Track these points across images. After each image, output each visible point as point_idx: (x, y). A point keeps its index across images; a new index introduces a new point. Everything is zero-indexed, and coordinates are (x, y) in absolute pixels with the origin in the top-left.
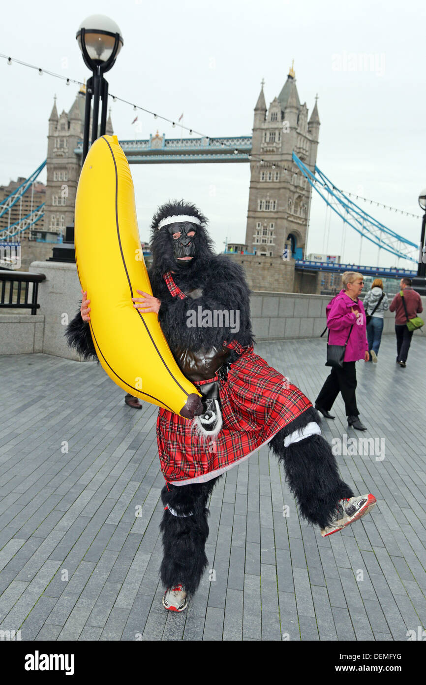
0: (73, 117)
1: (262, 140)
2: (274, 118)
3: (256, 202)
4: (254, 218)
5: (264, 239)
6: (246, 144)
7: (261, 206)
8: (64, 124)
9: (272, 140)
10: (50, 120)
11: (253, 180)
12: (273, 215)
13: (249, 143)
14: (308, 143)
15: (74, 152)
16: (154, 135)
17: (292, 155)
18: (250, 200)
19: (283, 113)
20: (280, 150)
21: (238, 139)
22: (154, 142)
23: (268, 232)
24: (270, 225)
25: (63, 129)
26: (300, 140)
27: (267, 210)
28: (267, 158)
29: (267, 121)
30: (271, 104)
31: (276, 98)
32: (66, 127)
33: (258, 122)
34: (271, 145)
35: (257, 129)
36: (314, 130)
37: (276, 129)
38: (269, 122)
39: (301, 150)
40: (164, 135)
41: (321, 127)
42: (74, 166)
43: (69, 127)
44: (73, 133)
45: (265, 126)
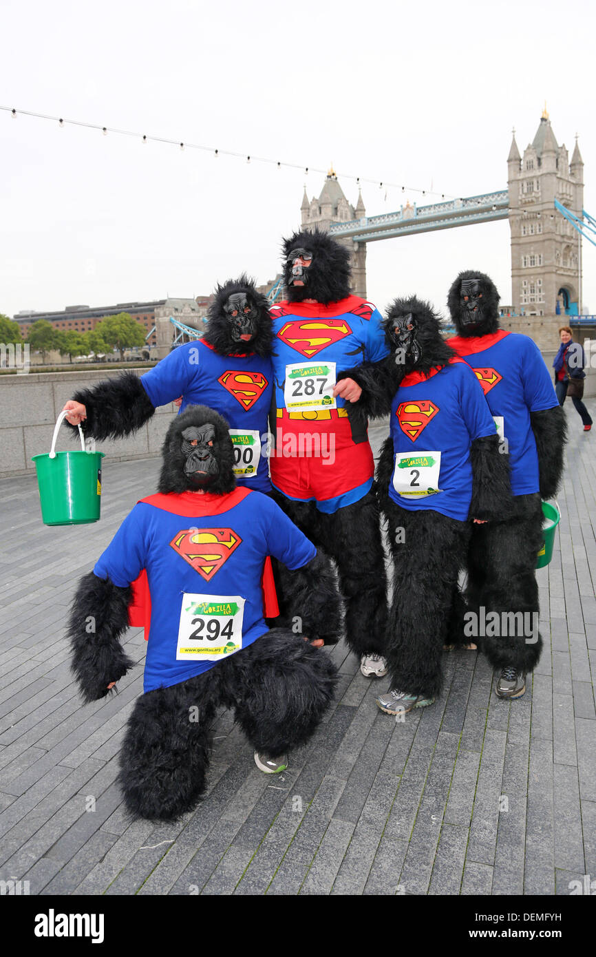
0: (323, 202)
1: (519, 193)
2: (530, 167)
3: (520, 259)
4: (520, 276)
5: (533, 297)
6: (502, 199)
7: (525, 262)
8: (316, 211)
10: (301, 209)
11: (514, 236)
12: (539, 270)
13: (505, 197)
16: (405, 206)
17: (555, 202)
18: (513, 258)
19: (539, 159)
20: (540, 199)
21: (492, 195)
22: (406, 213)
23: (535, 289)
24: (538, 282)
25: (315, 215)
26: (563, 185)
27: (533, 266)
28: (527, 210)
29: (522, 171)
30: (525, 151)
31: (529, 145)
32: (318, 212)
33: (513, 173)
34: (529, 196)
35: (513, 181)
36: (577, 172)
37: (534, 177)
38: (525, 172)
39: (565, 196)
40: (415, 203)
43: (320, 213)
44: (325, 218)
45: (521, 176)
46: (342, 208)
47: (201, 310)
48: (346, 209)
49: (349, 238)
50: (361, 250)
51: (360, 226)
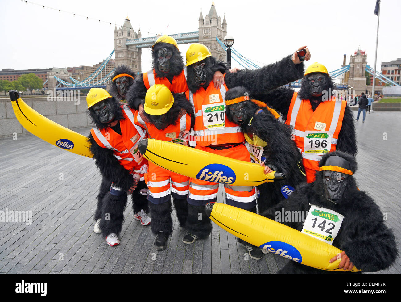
0: (124, 30)
1: (203, 33)
2: (207, 23)
8: (120, 33)
9: (207, 32)
10: (114, 32)
13: (197, 34)
14: (223, 33)
15: (125, 45)
16: (158, 34)
17: (216, 38)
19: (211, 21)
20: (211, 36)
21: (193, 33)
25: (120, 35)
26: (219, 32)
28: (206, 40)
29: (204, 24)
30: (205, 17)
31: (207, 15)
32: (121, 34)
33: (200, 25)
34: (207, 35)
35: (200, 28)
36: (224, 27)
37: (208, 27)
39: (220, 36)
41: (227, 25)
42: (126, 50)
44: (124, 37)
45: (204, 26)
46: (132, 33)
47: (69, 73)
48: (133, 34)
49: (134, 46)
50: (139, 51)
51: (139, 41)
